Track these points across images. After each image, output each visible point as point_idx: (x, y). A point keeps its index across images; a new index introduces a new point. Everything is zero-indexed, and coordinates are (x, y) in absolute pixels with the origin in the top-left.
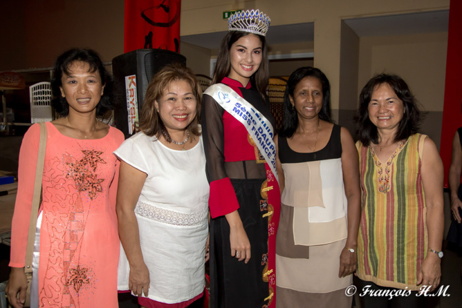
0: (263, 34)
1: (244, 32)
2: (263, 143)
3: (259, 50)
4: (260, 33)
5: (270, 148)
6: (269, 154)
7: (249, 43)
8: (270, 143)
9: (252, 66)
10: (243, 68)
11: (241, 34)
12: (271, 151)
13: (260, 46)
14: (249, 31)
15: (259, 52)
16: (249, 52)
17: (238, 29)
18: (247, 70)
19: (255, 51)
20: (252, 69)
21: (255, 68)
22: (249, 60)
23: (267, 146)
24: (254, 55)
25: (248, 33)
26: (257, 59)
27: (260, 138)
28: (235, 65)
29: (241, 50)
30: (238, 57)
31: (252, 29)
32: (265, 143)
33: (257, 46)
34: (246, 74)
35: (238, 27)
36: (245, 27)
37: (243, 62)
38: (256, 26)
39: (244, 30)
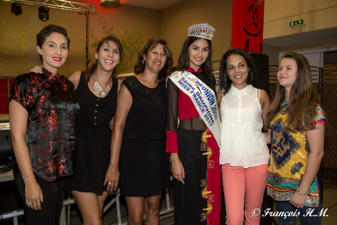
0: (210, 39)
1: (198, 37)
2: (199, 102)
3: (207, 49)
4: (208, 38)
5: (204, 106)
6: (203, 111)
7: (201, 44)
8: (204, 103)
9: (202, 58)
10: (196, 60)
11: (196, 39)
12: (205, 109)
13: (208, 46)
14: (201, 37)
15: (207, 50)
16: (200, 50)
17: (194, 35)
18: (199, 61)
19: (204, 49)
20: (202, 60)
21: (204, 60)
22: (200, 55)
23: (202, 105)
24: (203, 52)
25: (200, 38)
26: (205, 54)
27: (197, 99)
28: (192, 58)
29: (195, 49)
30: (193, 52)
31: (203, 35)
32: (200, 102)
33: (206, 46)
34: (198, 63)
35: (194, 34)
36: (199, 35)
37: (196, 56)
38: (206, 34)
39: (198, 36)
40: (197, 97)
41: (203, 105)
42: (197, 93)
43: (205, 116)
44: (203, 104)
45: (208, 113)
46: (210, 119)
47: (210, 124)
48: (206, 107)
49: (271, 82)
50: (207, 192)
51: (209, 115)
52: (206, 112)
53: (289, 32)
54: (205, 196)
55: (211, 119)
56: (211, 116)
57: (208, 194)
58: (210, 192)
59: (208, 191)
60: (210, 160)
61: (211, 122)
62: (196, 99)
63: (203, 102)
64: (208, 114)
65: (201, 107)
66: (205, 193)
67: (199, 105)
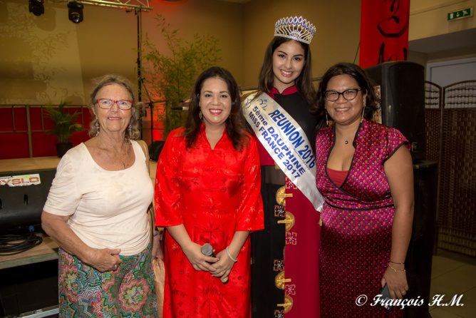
0: (308, 42)
1: (287, 38)
2: (273, 143)
4: (303, 41)
5: (282, 148)
6: (281, 156)
7: (291, 49)
8: (283, 143)
9: (293, 72)
10: (283, 74)
11: (284, 41)
12: (284, 152)
13: (303, 54)
14: (289, 37)
15: (300, 59)
16: (290, 58)
17: (280, 35)
18: (287, 76)
19: (296, 58)
20: (291, 75)
21: (296, 75)
22: (288, 66)
23: (278, 146)
24: (294, 62)
25: (291, 39)
26: (298, 66)
27: (270, 138)
28: (277, 72)
29: (282, 56)
30: (278, 62)
31: (295, 36)
32: (276, 143)
33: (298, 53)
34: (285, 79)
35: (282, 33)
36: (288, 34)
37: (283, 68)
38: (299, 33)
39: (286, 36)
40: (270, 135)
41: (280, 147)
42: (269, 130)
43: (284, 163)
44: (280, 145)
45: (290, 158)
46: (295, 167)
47: (295, 174)
48: (287, 150)
49: (427, 107)
50: (284, 280)
51: (292, 161)
52: (287, 157)
53: (446, 29)
54: (281, 286)
55: (297, 167)
56: (297, 162)
57: (286, 283)
58: (289, 280)
59: (286, 278)
60: (291, 231)
61: (297, 171)
62: (266, 139)
63: (280, 143)
64: (290, 160)
65: (277, 151)
66: (281, 281)
67: (273, 147)
